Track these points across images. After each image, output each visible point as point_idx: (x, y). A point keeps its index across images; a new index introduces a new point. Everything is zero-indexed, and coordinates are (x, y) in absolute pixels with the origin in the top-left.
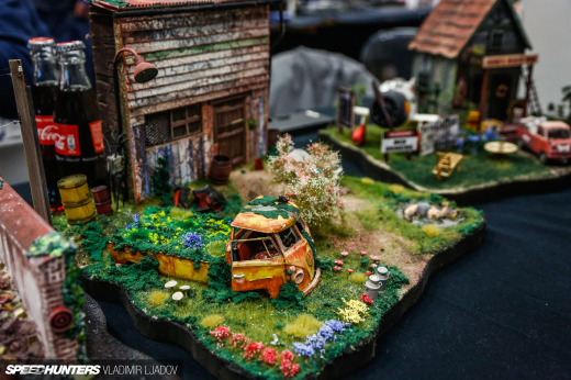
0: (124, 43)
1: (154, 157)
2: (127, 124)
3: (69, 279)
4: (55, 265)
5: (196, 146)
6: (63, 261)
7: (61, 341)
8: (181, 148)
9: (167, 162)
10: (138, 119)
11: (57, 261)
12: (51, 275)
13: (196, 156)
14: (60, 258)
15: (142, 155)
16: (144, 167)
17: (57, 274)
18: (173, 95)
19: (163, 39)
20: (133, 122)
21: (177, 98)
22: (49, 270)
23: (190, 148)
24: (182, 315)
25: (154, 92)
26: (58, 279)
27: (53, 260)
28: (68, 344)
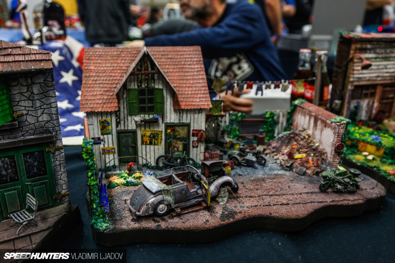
0: (355, 52)
1: (353, 104)
2: (347, 87)
3: (346, 133)
4: (342, 126)
5: (371, 103)
6: (345, 125)
7: (335, 156)
8: (364, 103)
9: (357, 108)
10: (352, 86)
11: (344, 125)
12: (340, 130)
13: (370, 108)
14: (345, 124)
15: (349, 103)
16: (349, 108)
17: (342, 130)
18: (368, 78)
19: (370, 53)
20: (350, 87)
21: (369, 80)
22: (340, 128)
23: (368, 104)
24: (371, 164)
25: (361, 76)
26: (342, 132)
27: (342, 124)
28: (337, 158)
